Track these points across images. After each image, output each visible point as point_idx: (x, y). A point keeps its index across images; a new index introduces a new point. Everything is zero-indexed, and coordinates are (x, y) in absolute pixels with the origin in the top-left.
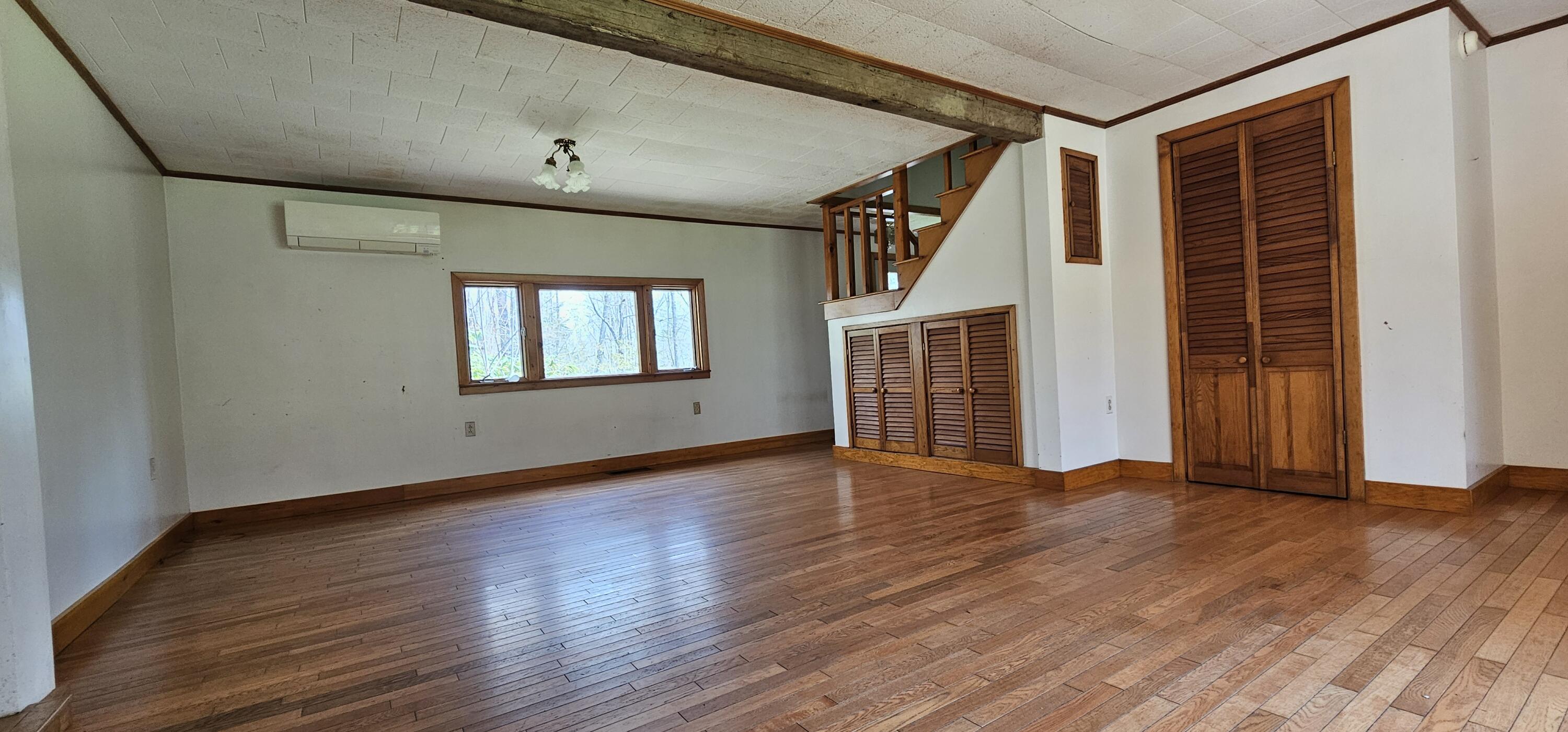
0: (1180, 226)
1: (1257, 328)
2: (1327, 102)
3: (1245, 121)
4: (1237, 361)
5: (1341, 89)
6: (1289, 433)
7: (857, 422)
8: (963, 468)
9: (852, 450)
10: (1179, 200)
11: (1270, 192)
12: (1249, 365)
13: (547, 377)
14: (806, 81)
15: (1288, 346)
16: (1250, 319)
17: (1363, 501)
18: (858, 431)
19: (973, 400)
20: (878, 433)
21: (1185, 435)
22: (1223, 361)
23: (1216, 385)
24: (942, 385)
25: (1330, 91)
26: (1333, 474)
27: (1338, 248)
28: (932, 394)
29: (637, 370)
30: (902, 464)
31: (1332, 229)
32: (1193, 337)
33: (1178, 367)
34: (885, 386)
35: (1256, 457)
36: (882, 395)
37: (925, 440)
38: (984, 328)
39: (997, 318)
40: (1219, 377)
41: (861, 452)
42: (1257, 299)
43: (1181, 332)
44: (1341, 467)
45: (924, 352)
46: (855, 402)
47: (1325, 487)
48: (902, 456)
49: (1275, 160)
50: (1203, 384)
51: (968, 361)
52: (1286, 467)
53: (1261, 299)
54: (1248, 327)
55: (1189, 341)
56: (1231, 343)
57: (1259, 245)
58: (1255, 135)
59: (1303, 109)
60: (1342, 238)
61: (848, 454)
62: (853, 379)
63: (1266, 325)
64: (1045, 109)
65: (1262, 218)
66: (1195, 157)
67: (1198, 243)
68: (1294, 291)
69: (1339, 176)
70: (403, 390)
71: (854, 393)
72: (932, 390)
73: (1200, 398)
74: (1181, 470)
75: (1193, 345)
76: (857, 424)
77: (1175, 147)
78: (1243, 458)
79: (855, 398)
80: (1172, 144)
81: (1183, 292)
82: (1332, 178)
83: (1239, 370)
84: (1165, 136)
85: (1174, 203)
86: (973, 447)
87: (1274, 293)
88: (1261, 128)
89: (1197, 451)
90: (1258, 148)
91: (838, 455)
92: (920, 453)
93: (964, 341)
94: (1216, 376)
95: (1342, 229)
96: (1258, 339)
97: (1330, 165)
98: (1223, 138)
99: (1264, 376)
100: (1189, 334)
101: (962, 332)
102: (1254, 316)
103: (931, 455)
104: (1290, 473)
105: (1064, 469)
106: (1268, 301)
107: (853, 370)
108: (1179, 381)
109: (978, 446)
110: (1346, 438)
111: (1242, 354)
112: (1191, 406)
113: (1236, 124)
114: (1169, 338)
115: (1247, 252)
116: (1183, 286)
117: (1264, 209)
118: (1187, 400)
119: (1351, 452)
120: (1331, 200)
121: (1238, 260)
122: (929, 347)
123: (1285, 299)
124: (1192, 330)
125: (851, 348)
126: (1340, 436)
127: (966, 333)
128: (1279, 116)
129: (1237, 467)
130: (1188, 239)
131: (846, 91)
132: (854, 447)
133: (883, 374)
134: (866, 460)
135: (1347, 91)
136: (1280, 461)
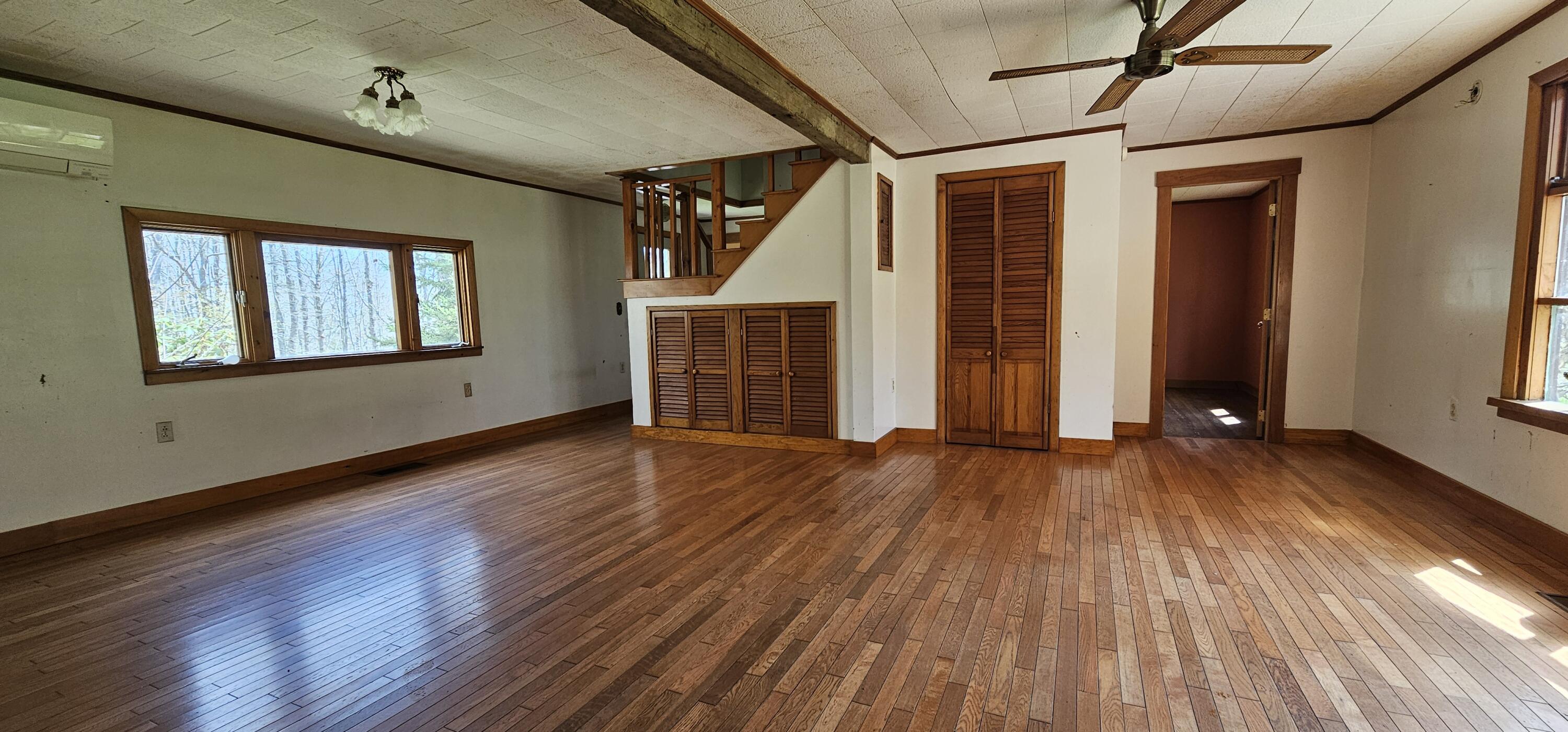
0: (950, 249)
1: (999, 331)
2: (1052, 175)
3: (1000, 178)
4: (985, 354)
5: (1061, 168)
6: (1015, 406)
7: (661, 402)
8: (779, 442)
9: (655, 429)
10: (950, 228)
11: (1013, 233)
12: (992, 359)
13: (278, 356)
14: (753, 88)
15: (1018, 345)
16: (995, 325)
17: (1057, 451)
18: (662, 410)
19: (791, 382)
20: (687, 412)
21: (946, 408)
22: (974, 353)
23: (969, 371)
24: (761, 368)
25: (1054, 169)
26: (1041, 434)
27: (1052, 279)
28: (749, 376)
29: (394, 348)
30: (712, 440)
31: (1049, 266)
32: (954, 334)
33: (944, 357)
34: (696, 367)
35: (994, 424)
36: (692, 376)
37: (741, 417)
38: (805, 319)
39: (819, 312)
40: (972, 364)
41: (667, 431)
42: (1000, 310)
43: (946, 330)
44: (1046, 429)
45: (742, 336)
46: (659, 382)
47: (1037, 443)
48: (714, 433)
49: (1016, 210)
50: (960, 371)
51: (787, 347)
52: (1013, 430)
53: (1003, 309)
54: (993, 330)
55: (952, 337)
56: (981, 340)
57: (1003, 271)
58: (1005, 189)
59: (1036, 178)
60: (1055, 273)
61: (651, 433)
62: (658, 360)
63: (1006, 329)
64: (873, 139)
65: (1006, 251)
66: (963, 197)
67: (962, 264)
68: (1023, 306)
69: (1055, 230)
70: (43, 381)
71: (658, 374)
72: (750, 372)
73: (957, 381)
74: (942, 435)
75: (954, 340)
76: (660, 404)
77: (949, 186)
78: (985, 425)
79: (659, 377)
80: (947, 183)
81: (949, 300)
82: (1051, 230)
83: (985, 361)
84: (943, 176)
85: (947, 230)
86: (789, 423)
87: (1011, 306)
88: (1009, 185)
89: (953, 420)
90: (1006, 198)
91: (638, 435)
92: (735, 430)
93: (784, 330)
94: (970, 364)
95: (1055, 267)
96: (999, 338)
97: (1051, 221)
98: (984, 187)
99: (1002, 365)
100: (952, 332)
101: (783, 321)
102: (997, 322)
103: (745, 431)
104: (1015, 434)
105: (874, 441)
106: (1007, 312)
107: (657, 351)
108: (944, 367)
109: (794, 423)
110: (1050, 409)
111: (987, 349)
112: (951, 387)
113: (994, 178)
114: (938, 334)
115: (996, 274)
116: (949, 295)
117: (1009, 245)
118: (948, 382)
119: (1052, 418)
120: (1050, 245)
121: (989, 280)
122: (747, 332)
123: (1017, 312)
124: (954, 329)
125: (656, 328)
126: (1046, 408)
127: (787, 323)
128: (1020, 179)
129: (980, 431)
130: (955, 259)
131: (776, 104)
132: (657, 425)
133: (694, 356)
134: (673, 438)
135: (1063, 172)
136: (1009, 426)
